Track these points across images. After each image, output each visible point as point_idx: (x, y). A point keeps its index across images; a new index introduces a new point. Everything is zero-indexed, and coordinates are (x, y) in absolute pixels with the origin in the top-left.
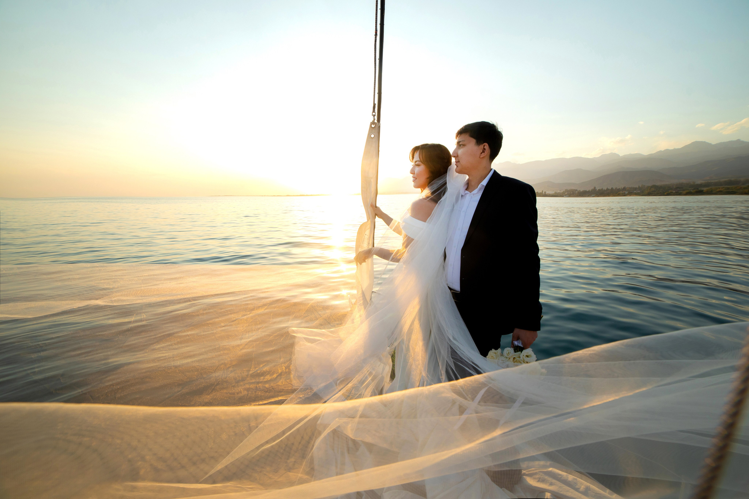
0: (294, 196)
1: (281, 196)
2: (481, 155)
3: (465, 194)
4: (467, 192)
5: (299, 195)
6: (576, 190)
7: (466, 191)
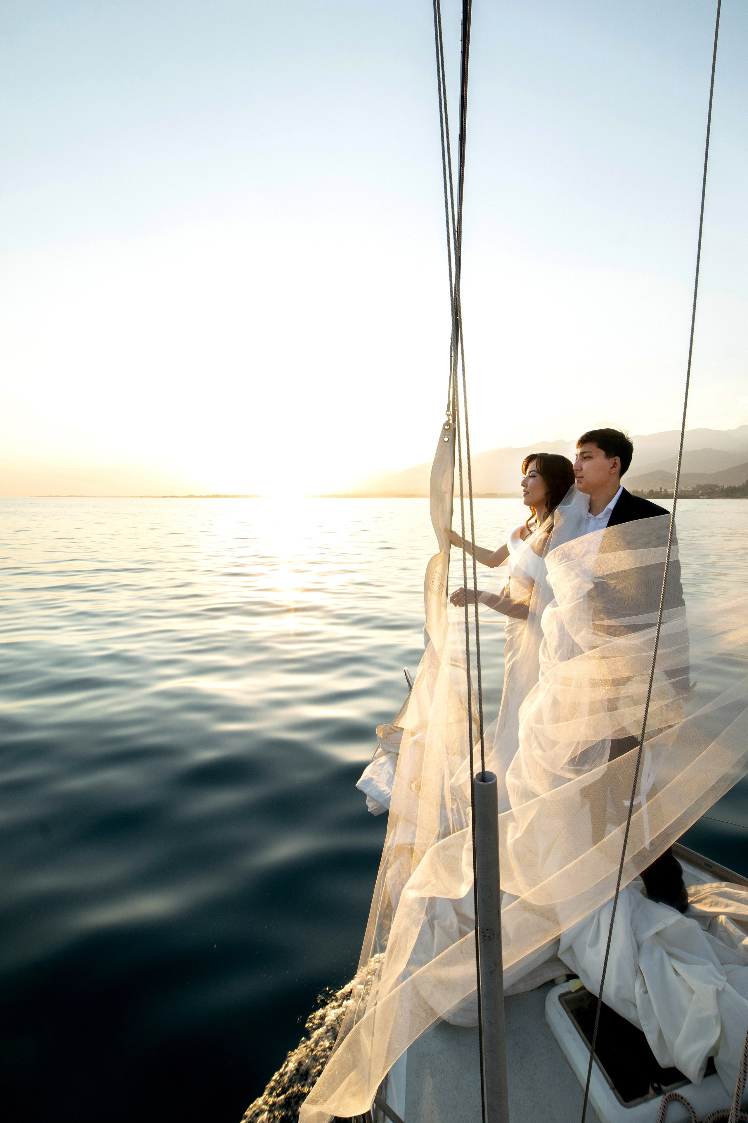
0: (201, 497)
1: (178, 497)
2: (611, 470)
3: (588, 518)
4: (590, 515)
5: (212, 495)
6: (716, 486)
7: (589, 513)
